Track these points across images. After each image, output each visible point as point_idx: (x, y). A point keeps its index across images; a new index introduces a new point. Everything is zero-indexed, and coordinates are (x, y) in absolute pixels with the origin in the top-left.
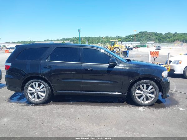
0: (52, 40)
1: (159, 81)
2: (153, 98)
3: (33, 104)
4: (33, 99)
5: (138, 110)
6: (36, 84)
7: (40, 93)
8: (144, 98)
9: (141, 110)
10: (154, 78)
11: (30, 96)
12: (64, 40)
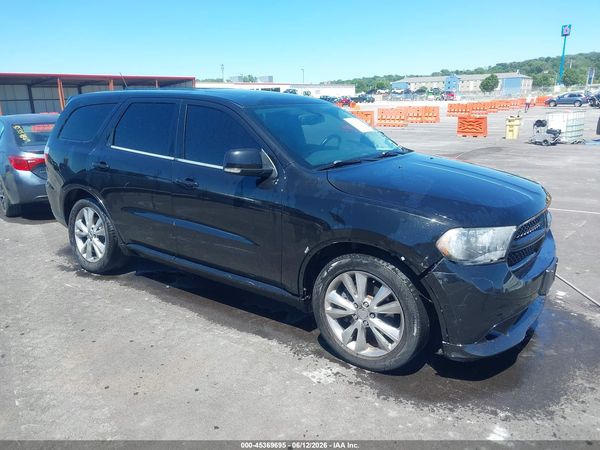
0: (457, 72)
1: (418, 274)
2: (395, 344)
3: (84, 270)
4: (85, 255)
5: (305, 373)
6: (89, 213)
7: (96, 240)
8: (356, 331)
9: (314, 377)
10: (396, 253)
11: (80, 245)
12: (504, 68)
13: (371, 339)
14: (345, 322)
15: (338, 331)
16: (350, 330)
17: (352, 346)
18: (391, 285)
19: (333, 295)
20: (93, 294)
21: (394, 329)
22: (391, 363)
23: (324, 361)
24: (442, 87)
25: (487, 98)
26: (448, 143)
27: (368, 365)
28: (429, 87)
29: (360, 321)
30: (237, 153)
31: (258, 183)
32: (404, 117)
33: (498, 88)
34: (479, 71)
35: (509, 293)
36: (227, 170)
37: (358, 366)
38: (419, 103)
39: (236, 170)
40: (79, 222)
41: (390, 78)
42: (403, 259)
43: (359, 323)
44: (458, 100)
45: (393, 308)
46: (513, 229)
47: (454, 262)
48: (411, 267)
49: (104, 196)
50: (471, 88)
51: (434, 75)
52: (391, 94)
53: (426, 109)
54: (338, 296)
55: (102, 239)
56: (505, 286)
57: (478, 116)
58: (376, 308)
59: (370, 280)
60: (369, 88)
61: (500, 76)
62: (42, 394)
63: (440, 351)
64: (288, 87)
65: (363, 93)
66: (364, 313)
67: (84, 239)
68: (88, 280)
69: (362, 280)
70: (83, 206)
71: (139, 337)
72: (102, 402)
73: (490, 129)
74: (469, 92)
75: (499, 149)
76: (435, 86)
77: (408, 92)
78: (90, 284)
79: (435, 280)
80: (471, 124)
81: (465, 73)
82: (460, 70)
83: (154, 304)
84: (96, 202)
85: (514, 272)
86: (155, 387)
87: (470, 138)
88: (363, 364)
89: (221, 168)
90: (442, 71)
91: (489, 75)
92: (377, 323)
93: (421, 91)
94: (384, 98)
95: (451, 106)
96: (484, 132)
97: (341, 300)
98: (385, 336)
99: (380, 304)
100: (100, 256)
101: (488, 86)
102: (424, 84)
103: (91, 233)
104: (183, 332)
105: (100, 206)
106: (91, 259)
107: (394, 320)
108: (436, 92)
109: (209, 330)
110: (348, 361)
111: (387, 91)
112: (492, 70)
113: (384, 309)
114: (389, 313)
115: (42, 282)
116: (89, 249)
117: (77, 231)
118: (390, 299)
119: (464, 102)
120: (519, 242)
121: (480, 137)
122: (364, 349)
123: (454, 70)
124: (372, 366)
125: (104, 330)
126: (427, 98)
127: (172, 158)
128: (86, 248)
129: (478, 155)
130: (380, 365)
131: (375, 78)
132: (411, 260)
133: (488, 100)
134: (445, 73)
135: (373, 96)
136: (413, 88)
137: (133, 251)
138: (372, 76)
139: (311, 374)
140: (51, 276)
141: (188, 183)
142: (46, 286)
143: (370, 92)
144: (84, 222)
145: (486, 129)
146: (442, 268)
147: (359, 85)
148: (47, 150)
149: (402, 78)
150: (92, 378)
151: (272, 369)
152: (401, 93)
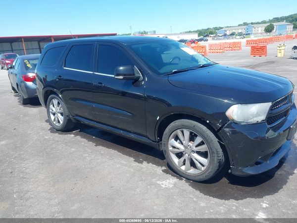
0: (252, 23)
1: (216, 130)
2: (205, 167)
3: (54, 130)
4: (54, 122)
5: (158, 182)
6: (55, 102)
7: (59, 115)
8: (185, 160)
9: (163, 184)
10: (204, 119)
11: (52, 117)
12: (277, 20)
13: (193, 164)
14: (179, 155)
15: (176, 160)
16: (182, 159)
17: (183, 168)
18: (202, 136)
19: (172, 142)
20: (58, 141)
21: (205, 159)
22: (203, 177)
23: (169, 176)
24: (244, 32)
25: (267, 36)
26: (245, 60)
27: (191, 178)
28: (237, 32)
29: (187, 155)
30: (121, 68)
31: (133, 83)
32: (222, 48)
33: (274, 31)
34: (264, 22)
35: (269, 139)
36: (116, 77)
37: (187, 179)
38: (231, 41)
39: (121, 77)
40: (51, 106)
41: (216, 29)
42: (208, 122)
43: (186, 156)
44: (252, 37)
45: (203, 148)
46: (270, 104)
47: (236, 123)
48: (212, 126)
49: (61, 93)
50: (260, 31)
51: (239, 26)
52: (217, 37)
53: (234, 43)
54: (175, 142)
55: (62, 114)
56: (267, 135)
57: (262, 46)
58: (195, 148)
59: (191, 133)
60: (205, 34)
61: (275, 24)
62: (27, 191)
63: (230, 171)
64: (163, 36)
65: (202, 37)
66: (188, 151)
67: (54, 114)
68: (57, 134)
69: (187, 133)
70: (53, 98)
71: (77, 163)
72: (55, 196)
73: (268, 52)
74: (259, 33)
75: (273, 62)
76: (240, 31)
77: (225, 35)
78: (57, 136)
79: (225, 133)
80: (258, 49)
81: (256, 23)
82: (254, 22)
83: (86, 146)
84: (58, 96)
85: (271, 128)
86: (82, 189)
87: (257, 57)
88: (189, 178)
89: (113, 76)
90: (244, 23)
91: (269, 24)
92: (196, 156)
93: (232, 34)
94: (213, 39)
95: (248, 41)
96: (265, 54)
97: (177, 144)
98: (200, 163)
99: (197, 146)
100: (61, 122)
101: (269, 30)
102: (234, 31)
103: (57, 111)
104: (98, 161)
105: (60, 98)
106: (57, 124)
107: (204, 155)
108: (240, 34)
109: (112, 159)
110: (181, 176)
111: (215, 35)
112: (270, 21)
113: (199, 149)
114: (202, 151)
115: (34, 136)
116: (56, 119)
117: (51, 110)
118: (202, 143)
119: (256, 39)
120: (275, 111)
121: (263, 57)
122: (189, 170)
123: (250, 22)
124: (194, 179)
125: (61, 160)
126: (235, 38)
127: (92, 73)
128: (55, 119)
129: (261, 66)
130: (197, 178)
131: (208, 29)
132: (212, 122)
133: (269, 37)
134: (245, 24)
135: (207, 38)
136: (228, 33)
137: (77, 120)
138: (206, 28)
139: (161, 183)
140: (39, 133)
141: (100, 85)
142: (36, 137)
143: (206, 36)
144: (54, 106)
145: (266, 52)
146: (229, 126)
147: (200, 33)
148: (36, 71)
149: (222, 28)
150: (52, 184)
151: (142, 180)
152: (221, 36)
